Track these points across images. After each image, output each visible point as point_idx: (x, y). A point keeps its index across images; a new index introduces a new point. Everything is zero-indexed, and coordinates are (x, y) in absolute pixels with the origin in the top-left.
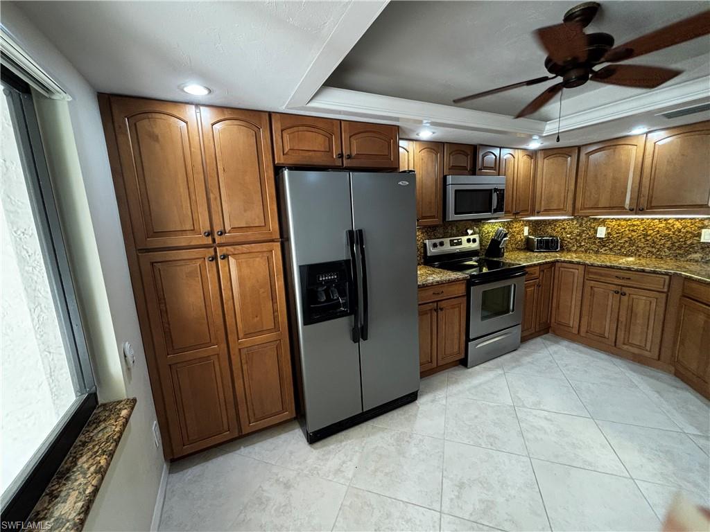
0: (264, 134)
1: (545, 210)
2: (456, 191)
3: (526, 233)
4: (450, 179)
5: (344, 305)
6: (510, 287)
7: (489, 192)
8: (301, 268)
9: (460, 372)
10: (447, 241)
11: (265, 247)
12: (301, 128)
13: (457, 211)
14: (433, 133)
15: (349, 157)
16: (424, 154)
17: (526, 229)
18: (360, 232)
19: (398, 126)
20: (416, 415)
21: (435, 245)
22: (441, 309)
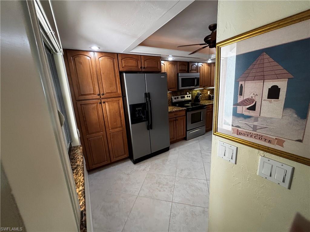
0: (116, 61)
3: (209, 94)
5: (144, 118)
6: (201, 112)
7: (194, 79)
8: (130, 105)
9: (184, 142)
10: (180, 97)
11: (117, 99)
12: (128, 59)
13: (183, 86)
14: (173, 58)
15: (144, 68)
16: (170, 65)
17: (209, 92)
18: (149, 93)
19: (161, 57)
20: (169, 154)
21: (175, 98)
22: (177, 120)
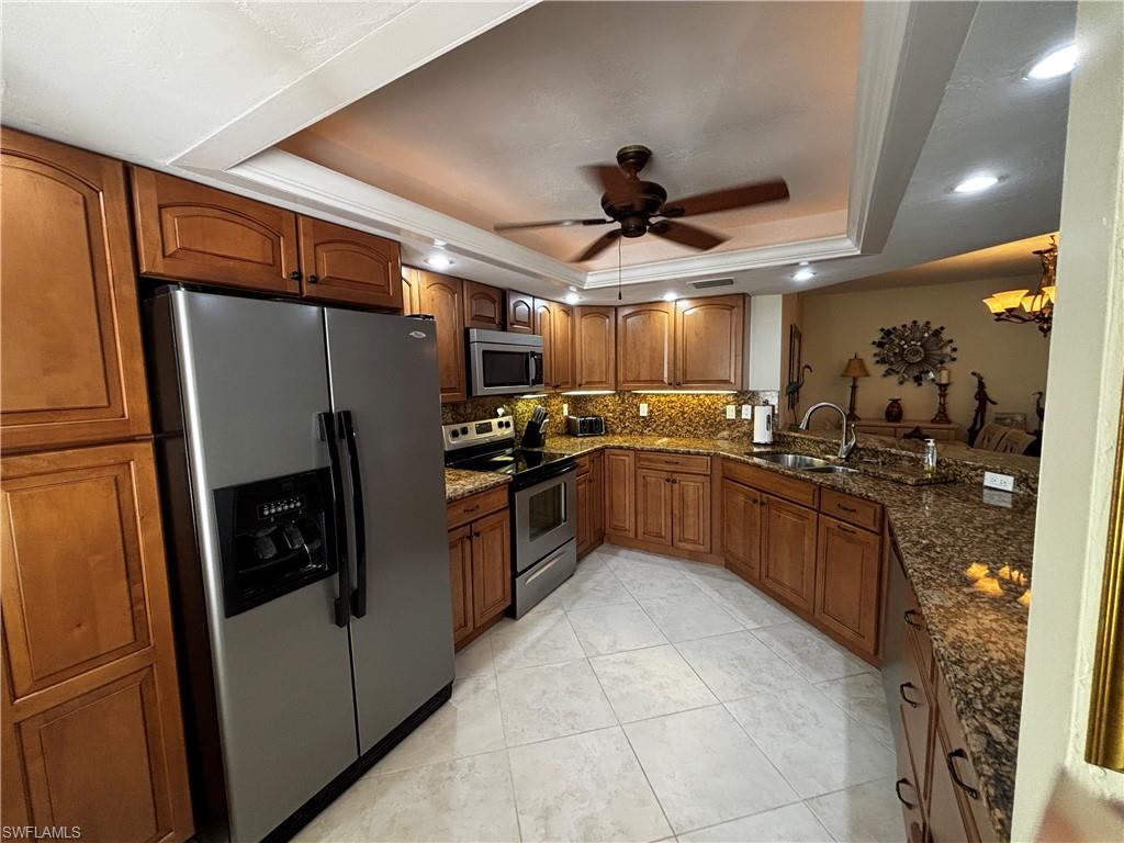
0: (108, 207)
1: (587, 383)
2: (484, 352)
3: (566, 413)
4: (474, 334)
5: (317, 556)
6: (559, 486)
7: (525, 357)
8: (218, 496)
9: (508, 629)
10: (472, 426)
11: (108, 454)
12: (208, 211)
13: (487, 382)
14: (451, 262)
15: (315, 280)
16: (434, 292)
17: (566, 406)
18: (347, 415)
19: (399, 243)
20: (453, 727)
21: (455, 434)
22: (477, 534)
